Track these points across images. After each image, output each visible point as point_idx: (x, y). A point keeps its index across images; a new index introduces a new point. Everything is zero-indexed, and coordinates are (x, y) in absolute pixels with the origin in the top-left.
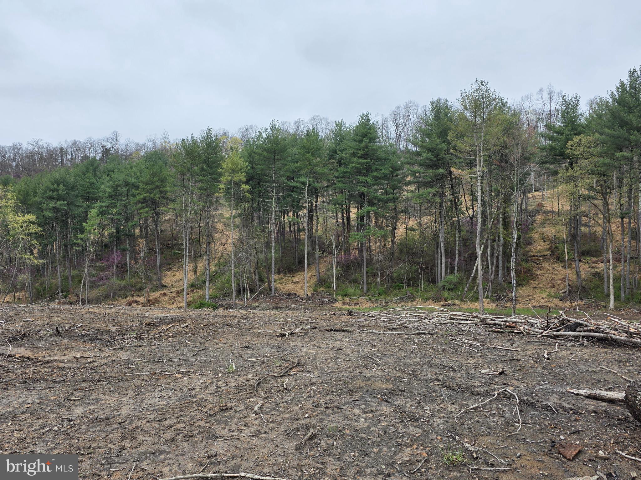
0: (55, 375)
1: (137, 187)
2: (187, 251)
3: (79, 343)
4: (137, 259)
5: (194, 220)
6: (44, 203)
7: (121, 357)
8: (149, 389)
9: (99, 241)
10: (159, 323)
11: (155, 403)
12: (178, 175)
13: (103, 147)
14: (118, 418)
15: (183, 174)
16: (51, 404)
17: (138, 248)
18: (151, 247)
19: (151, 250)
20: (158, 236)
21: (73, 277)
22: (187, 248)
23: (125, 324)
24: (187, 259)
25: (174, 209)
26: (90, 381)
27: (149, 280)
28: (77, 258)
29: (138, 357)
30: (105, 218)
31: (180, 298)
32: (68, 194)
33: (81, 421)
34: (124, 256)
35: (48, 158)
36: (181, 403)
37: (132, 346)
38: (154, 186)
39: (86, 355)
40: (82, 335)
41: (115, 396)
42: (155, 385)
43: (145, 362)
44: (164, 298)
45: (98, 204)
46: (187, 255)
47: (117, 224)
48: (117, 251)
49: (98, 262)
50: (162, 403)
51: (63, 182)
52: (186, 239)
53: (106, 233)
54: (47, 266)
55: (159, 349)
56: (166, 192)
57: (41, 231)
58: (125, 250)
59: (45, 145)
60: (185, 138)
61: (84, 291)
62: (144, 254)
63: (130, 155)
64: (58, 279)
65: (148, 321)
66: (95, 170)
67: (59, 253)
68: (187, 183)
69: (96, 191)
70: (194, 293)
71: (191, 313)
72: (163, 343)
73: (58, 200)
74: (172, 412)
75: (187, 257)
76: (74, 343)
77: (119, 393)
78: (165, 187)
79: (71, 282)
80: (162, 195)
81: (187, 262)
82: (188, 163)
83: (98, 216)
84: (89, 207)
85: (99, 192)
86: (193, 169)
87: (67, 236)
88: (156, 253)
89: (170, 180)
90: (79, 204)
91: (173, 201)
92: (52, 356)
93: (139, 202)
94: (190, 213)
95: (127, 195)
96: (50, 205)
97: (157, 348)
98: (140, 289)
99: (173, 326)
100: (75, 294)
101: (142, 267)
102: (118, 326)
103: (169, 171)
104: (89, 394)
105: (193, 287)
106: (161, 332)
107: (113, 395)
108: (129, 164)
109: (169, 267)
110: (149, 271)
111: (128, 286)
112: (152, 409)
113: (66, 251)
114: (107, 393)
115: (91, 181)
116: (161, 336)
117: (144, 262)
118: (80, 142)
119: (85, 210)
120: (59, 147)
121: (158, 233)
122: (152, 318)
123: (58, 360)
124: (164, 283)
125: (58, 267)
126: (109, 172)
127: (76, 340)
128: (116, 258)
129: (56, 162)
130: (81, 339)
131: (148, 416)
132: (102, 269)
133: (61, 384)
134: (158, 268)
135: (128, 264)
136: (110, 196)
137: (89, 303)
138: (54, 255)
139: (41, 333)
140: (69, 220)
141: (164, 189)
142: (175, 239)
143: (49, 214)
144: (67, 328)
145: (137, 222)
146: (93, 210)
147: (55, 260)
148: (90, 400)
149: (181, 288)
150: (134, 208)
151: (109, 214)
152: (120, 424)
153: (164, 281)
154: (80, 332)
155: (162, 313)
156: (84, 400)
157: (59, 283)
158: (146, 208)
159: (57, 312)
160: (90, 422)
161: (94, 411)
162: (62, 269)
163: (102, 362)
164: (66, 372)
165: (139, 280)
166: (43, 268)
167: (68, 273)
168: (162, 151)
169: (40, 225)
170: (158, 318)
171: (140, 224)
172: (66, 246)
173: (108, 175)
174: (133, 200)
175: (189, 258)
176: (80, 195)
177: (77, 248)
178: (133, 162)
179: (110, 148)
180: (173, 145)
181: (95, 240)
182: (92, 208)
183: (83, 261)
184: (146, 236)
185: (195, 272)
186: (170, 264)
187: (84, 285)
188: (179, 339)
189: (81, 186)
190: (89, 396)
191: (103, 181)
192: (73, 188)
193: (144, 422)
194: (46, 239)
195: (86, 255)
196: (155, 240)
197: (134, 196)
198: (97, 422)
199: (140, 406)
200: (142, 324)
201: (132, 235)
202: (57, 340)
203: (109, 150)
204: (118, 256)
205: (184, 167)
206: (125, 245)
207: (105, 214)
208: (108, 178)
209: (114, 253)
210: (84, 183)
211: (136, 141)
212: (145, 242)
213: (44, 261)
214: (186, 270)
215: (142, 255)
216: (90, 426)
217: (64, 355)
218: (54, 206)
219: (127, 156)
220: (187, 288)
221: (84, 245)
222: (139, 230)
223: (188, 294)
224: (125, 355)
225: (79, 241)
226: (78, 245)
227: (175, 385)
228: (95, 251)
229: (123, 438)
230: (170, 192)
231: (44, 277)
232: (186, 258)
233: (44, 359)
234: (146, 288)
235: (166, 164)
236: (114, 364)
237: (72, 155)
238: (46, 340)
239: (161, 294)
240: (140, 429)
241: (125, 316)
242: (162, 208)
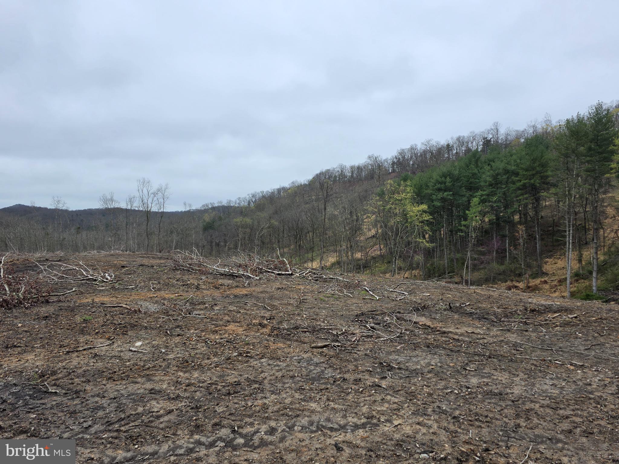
0: (451, 345)
1: (517, 174)
2: (571, 238)
3: (468, 319)
4: (517, 245)
5: (578, 205)
6: (434, 194)
7: (509, 338)
8: (540, 374)
9: (481, 228)
10: (544, 310)
11: (547, 390)
12: (561, 158)
13: (484, 139)
14: (511, 396)
15: (567, 156)
16: (450, 369)
17: (517, 234)
18: (531, 233)
19: (531, 237)
20: (538, 223)
21: (457, 259)
22: (571, 235)
23: (509, 307)
24: (571, 246)
25: (556, 194)
26: (482, 356)
27: (529, 266)
28: (460, 243)
29: (525, 341)
30: (486, 206)
31: (562, 287)
32: (453, 185)
33: (477, 390)
34: (504, 242)
35: (437, 155)
36: (576, 396)
37: (518, 330)
38: (534, 172)
39: (476, 332)
40: (471, 313)
41: (506, 375)
42: (545, 372)
43: (533, 347)
44: (544, 285)
45: (480, 193)
46: (571, 242)
47: (496, 210)
48: (496, 237)
49: (479, 247)
50: (554, 391)
51: (449, 175)
52: (569, 225)
53: (487, 220)
54: (436, 249)
55: (547, 337)
56: (547, 177)
57: (431, 219)
58: (504, 236)
59: (435, 144)
60: (569, 117)
61: (467, 273)
62: (524, 241)
63: (510, 143)
64: (445, 261)
65: (532, 307)
66: (477, 161)
67: (446, 239)
68: (571, 166)
69: (477, 180)
70: (579, 283)
71: (579, 304)
72: (550, 332)
73: (445, 191)
74: (566, 403)
75: (571, 244)
76: (464, 319)
77: (510, 372)
78: (546, 171)
79: (455, 264)
80: (542, 180)
81: (571, 250)
82: (573, 144)
83: (479, 204)
84: (471, 196)
85: (480, 182)
86: (578, 150)
87: (452, 222)
88: (535, 239)
89: (552, 164)
90: (463, 194)
91: (555, 185)
92: (448, 328)
93: (519, 189)
94: (575, 198)
95: (507, 182)
96: (439, 196)
97: (545, 335)
98: (520, 275)
99: (560, 315)
100: (459, 275)
101: (521, 253)
102: (503, 309)
103: (552, 155)
104: (482, 368)
105: (577, 276)
106: (548, 320)
107: (504, 373)
108: (509, 152)
109: (549, 254)
110: (528, 258)
111: (507, 270)
112: (544, 395)
113: (452, 237)
114: (498, 370)
115: (474, 171)
116: (547, 324)
117: (524, 248)
118: (464, 137)
119: (467, 199)
120: (446, 144)
121: (538, 219)
122: (535, 304)
123: (453, 332)
124: (544, 271)
125: (445, 250)
126: (490, 162)
127: (465, 316)
128: (495, 243)
129: (443, 157)
130: (470, 316)
131: (540, 401)
132: (483, 253)
133: (457, 354)
134: (538, 255)
135: (507, 249)
136: (491, 185)
137: (472, 284)
138: (441, 239)
139: (437, 307)
140: (454, 209)
141: (545, 174)
142: (557, 226)
143: (438, 204)
144: (458, 305)
145: (516, 208)
146: (475, 198)
147: (443, 244)
148: (483, 373)
149: (563, 277)
150: (514, 195)
151: (489, 201)
152: (513, 401)
153: (545, 268)
154: (468, 309)
155: (546, 300)
156: (478, 372)
157: (446, 264)
158: (526, 194)
159: (448, 290)
160: (485, 393)
161: (487, 384)
162: (449, 252)
163: (492, 340)
164: (460, 344)
165: (518, 266)
166: (433, 250)
167: (454, 256)
168: (543, 134)
169: (431, 214)
170: (542, 305)
171: (520, 210)
172: (451, 231)
173: (489, 165)
174: (512, 187)
175: (572, 245)
176: (463, 185)
177: (461, 234)
178: (513, 150)
179: (491, 138)
180: (555, 127)
181: (477, 226)
182: (474, 197)
183: (466, 245)
184: (526, 222)
185: (580, 261)
186: (551, 251)
187: (467, 267)
188: (568, 329)
189: (464, 177)
190: (481, 369)
191: (484, 170)
192: (458, 179)
193: (537, 405)
194: (435, 225)
195: (468, 240)
196: (534, 226)
197: (514, 183)
198: (492, 395)
199: (532, 389)
200: (526, 309)
201: (511, 221)
202: (450, 314)
203: (490, 141)
204: (497, 242)
205: (567, 149)
206: (504, 231)
207: (485, 202)
208: (489, 168)
209: (493, 239)
210: (467, 174)
211: (516, 129)
212: (524, 228)
213: (434, 245)
214: (570, 258)
215: (521, 241)
216: (485, 397)
217: (457, 328)
218: (442, 196)
219: (507, 145)
220: (571, 277)
221: (467, 231)
222: (518, 217)
223: (571, 284)
224: (513, 338)
225: (463, 228)
226: (461, 231)
227: (567, 376)
228: (477, 236)
229: (518, 416)
230: (552, 176)
231: (434, 258)
232: (569, 246)
233: (441, 329)
234: (525, 274)
235: (547, 148)
236: (503, 344)
237: (457, 150)
238: (441, 313)
239: (541, 281)
240: (533, 412)
241: (508, 300)
242: (542, 194)
